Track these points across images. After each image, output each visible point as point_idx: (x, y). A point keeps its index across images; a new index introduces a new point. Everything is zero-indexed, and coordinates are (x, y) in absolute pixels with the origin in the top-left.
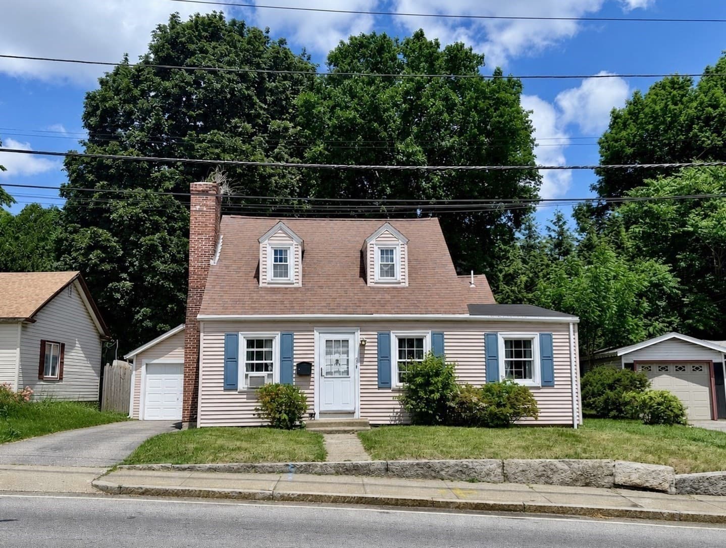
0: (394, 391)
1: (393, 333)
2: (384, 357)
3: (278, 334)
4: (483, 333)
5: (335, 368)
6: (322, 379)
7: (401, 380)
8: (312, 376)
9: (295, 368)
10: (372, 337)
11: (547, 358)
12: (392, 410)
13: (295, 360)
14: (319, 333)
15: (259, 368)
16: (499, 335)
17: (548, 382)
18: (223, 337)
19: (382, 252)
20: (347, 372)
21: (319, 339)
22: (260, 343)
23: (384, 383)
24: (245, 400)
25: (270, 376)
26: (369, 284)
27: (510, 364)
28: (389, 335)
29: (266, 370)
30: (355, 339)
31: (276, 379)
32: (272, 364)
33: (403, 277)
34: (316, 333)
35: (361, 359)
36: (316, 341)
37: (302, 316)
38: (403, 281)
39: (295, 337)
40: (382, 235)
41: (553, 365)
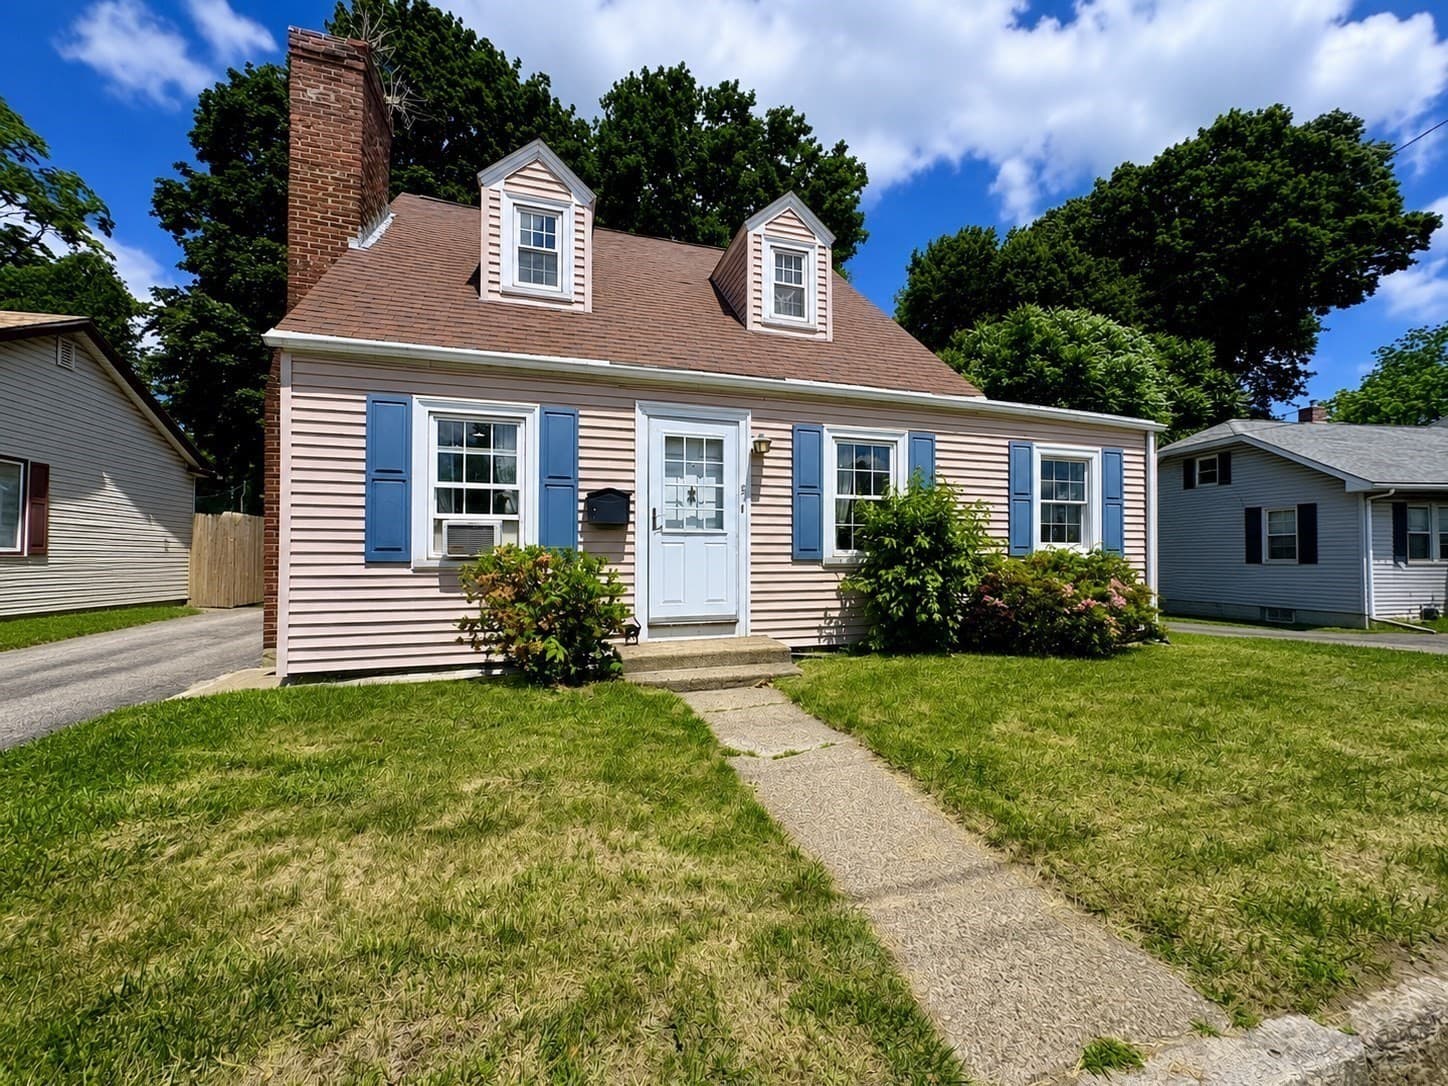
0: (829, 568)
1: (830, 430)
2: (806, 488)
3: (531, 411)
4: (1006, 443)
5: (688, 511)
6: (656, 537)
7: (843, 542)
8: (630, 528)
9: (582, 506)
10: (779, 432)
11: (1113, 498)
12: (821, 614)
13: (582, 485)
14: (649, 416)
15: (478, 502)
16: (1034, 449)
17: (1114, 550)
18: (362, 407)
19: (778, 257)
20: (719, 521)
21: (649, 431)
22: (482, 434)
23: (806, 551)
24: (436, 593)
25: (512, 526)
26: (751, 326)
27: (1047, 511)
28: (819, 432)
29: (499, 509)
30: (739, 437)
31: (529, 535)
32: (516, 493)
33: (823, 320)
34: (638, 414)
35: (754, 489)
36: (640, 436)
37: (606, 363)
38: (823, 328)
39: (582, 422)
40: (780, 221)
41: (1122, 516)
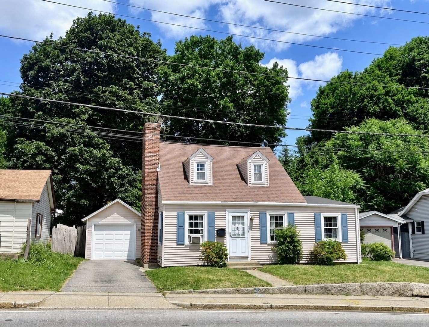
0: (269, 245)
1: (268, 213)
2: (263, 227)
3: (206, 212)
4: (313, 213)
5: (237, 232)
6: (230, 238)
7: (272, 238)
8: (225, 236)
9: (216, 232)
10: (257, 215)
11: (345, 227)
12: (268, 256)
13: (216, 228)
14: (229, 212)
15: (196, 232)
16: (321, 215)
17: (345, 240)
18: (176, 214)
19: (255, 166)
20: (243, 234)
21: (229, 216)
22: (196, 218)
23: (263, 241)
24: (189, 251)
25: (202, 237)
26: (249, 185)
27: (326, 230)
28: (266, 214)
29: (199, 233)
30: (248, 216)
31: (206, 239)
32: (202, 230)
33: (267, 181)
34: (227, 212)
35: (251, 228)
36: (227, 216)
37: (220, 202)
38: (267, 183)
39: (216, 214)
40: (255, 158)
41: (347, 231)
